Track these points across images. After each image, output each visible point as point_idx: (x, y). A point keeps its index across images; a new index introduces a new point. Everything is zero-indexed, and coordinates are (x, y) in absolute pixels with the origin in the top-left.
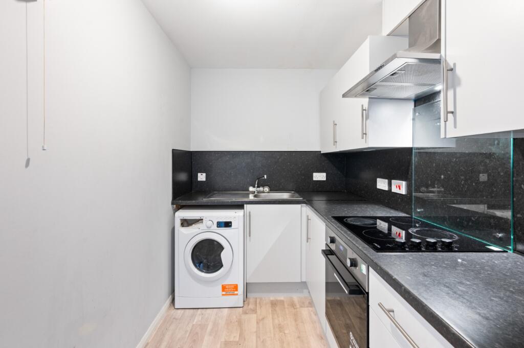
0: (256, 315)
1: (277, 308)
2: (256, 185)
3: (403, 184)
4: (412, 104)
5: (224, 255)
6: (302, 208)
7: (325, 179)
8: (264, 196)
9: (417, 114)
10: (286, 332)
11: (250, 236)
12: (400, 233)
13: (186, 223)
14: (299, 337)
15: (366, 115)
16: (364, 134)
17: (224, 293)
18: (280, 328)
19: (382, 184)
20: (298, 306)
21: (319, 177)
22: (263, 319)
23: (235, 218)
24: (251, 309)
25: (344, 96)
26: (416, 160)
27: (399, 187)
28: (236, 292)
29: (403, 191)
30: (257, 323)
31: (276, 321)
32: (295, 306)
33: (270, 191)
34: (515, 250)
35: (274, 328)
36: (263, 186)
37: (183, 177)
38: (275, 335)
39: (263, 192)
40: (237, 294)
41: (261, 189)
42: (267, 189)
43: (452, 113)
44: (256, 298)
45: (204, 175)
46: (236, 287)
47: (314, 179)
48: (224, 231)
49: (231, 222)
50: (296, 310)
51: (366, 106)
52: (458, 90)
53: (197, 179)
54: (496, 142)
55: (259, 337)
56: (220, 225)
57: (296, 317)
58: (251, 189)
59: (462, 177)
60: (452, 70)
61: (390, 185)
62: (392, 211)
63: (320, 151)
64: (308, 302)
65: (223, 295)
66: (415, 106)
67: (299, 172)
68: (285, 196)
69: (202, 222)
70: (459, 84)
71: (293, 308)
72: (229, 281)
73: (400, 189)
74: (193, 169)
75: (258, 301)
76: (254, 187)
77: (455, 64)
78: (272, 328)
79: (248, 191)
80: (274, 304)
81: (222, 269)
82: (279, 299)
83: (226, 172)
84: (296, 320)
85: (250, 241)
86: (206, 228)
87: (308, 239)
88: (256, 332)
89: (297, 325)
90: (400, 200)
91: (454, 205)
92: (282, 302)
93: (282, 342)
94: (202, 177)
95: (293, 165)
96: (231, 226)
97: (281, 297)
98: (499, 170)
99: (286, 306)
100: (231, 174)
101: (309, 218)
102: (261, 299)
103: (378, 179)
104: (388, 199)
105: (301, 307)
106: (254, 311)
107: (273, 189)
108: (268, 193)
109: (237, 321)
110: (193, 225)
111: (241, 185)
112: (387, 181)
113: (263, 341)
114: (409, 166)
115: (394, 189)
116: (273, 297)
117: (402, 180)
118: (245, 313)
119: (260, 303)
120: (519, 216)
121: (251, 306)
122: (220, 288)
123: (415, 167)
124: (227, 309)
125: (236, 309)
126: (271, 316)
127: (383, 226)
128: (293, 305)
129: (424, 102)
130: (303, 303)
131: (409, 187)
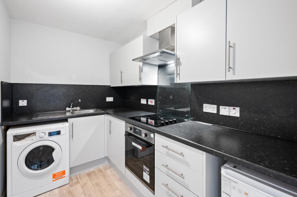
0: (79, 184)
1: (92, 176)
2: (71, 106)
3: (153, 101)
4: (157, 68)
5: (54, 154)
6: (105, 117)
7: (112, 101)
8: (76, 113)
9: (160, 72)
10: (101, 185)
11: (72, 138)
12: (152, 122)
13: (17, 138)
14: (109, 184)
15: (141, 70)
16: (140, 79)
17: (54, 179)
18: (97, 185)
19: (143, 101)
20: (104, 170)
21: (110, 99)
22: (85, 184)
23: (63, 128)
24: (75, 182)
25: (133, 60)
26: (159, 90)
27: (152, 102)
28: (64, 176)
29: (153, 104)
30: (82, 188)
31: (94, 182)
32: (102, 171)
33: (81, 109)
34: (191, 120)
35: (93, 186)
36: (76, 106)
37: (6, 103)
38: (95, 189)
39: (76, 110)
40: (65, 177)
41: (75, 108)
42: (78, 108)
43: (179, 74)
44: (76, 175)
45: (26, 101)
46: (64, 173)
47: (107, 101)
48: (55, 138)
49: (60, 131)
50: (103, 173)
51: (141, 66)
52: (181, 67)
53: (19, 104)
54: (186, 85)
55: (86, 194)
56: (50, 134)
57: (104, 176)
58: (68, 109)
59: (176, 97)
60: (179, 59)
61: (147, 101)
62: (149, 113)
63: (110, 86)
64: (108, 166)
65: (53, 181)
66: (159, 68)
67: (98, 97)
68: (91, 111)
69: (35, 135)
70: (181, 65)
71: (101, 173)
72: (59, 170)
73: (152, 103)
74: (14, 97)
75: (78, 176)
76: (70, 107)
77: (179, 57)
78: (92, 186)
79: (66, 110)
80: (89, 175)
81: (54, 163)
82: (91, 171)
83: (46, 99)
84: (105, 178)
85: (72, 141)
86: (38, 138)
87: (110, 132)
88: (83, 192)
89: (106, 179)
90: (152, 108)
91: (168, 109)
92: (94, 172)
93: (101, 191)
94: (23, 103)
95: (95, 94)
96: (60, 134)
97: (92, 169)
98: (187, 94)
99: (97, 173)
100: (50, 99)
101: (111, 121)
102: (80, 175)
103: (141, 99)
104: (147, 108)
105: (106, 170)
106: (78, 182)
107: (82, 108)
108: (79, 110)
109: (67, 193)
110: (26, 138)
111: (59, 107)
112: (146, 100)
113: (89, 195)
114: (156, 93)
115: (149, 103)
116: (87, 171)
117: (153, 99)
118: (72, 186)
119: (79, 177)
120: (192, 108)
121: (74, 181)
122: (52, 176)
123: (159, 93)
124: (57, 189)
125: (63, 186)
126: (90, 181)
127: (144, 120)
128: (100, 171)
129: (162, 68)
130: (106, 168)
131: (156, 102)
